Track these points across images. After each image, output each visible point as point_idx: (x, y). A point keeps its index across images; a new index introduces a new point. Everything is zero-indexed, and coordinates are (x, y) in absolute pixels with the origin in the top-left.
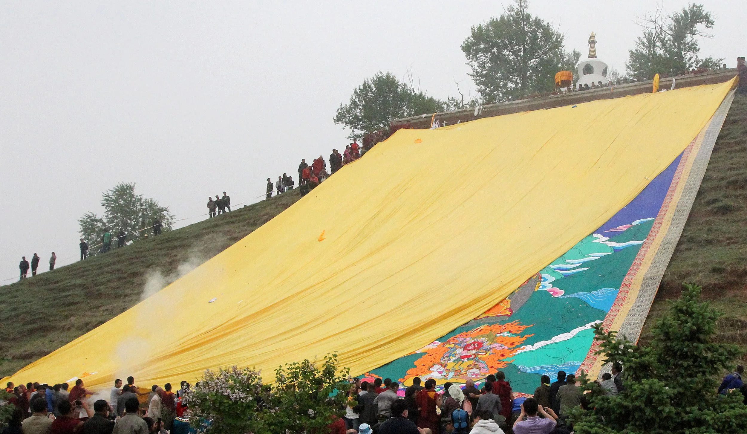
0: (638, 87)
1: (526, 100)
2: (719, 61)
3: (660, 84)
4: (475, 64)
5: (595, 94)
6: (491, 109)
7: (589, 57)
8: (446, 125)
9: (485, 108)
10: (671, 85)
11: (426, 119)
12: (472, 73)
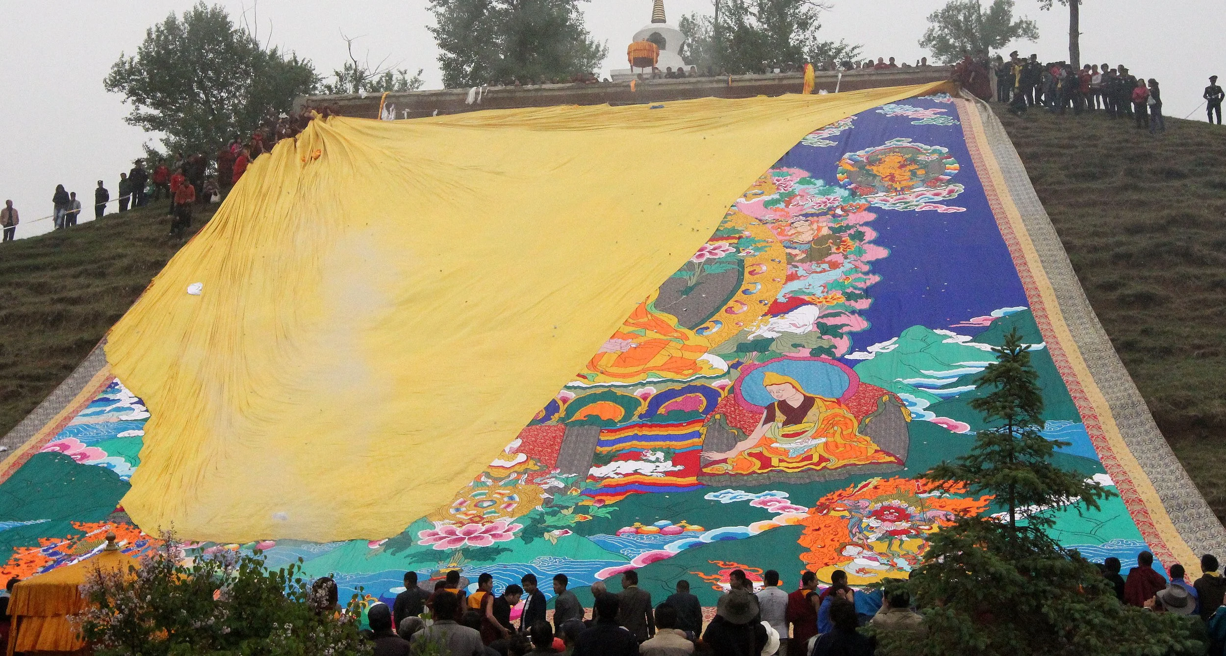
0: (776, 82)
1: (570, 85)
2: (853, 49)
3: (818, 80)
4: (442, 10)
5: (699, 86)
6: (500, 95)
7: (653, 21)
8: (410, 116)
9: (489, 92)
10: (835, 84)
11: (368, 102)
12: (437, 26)
